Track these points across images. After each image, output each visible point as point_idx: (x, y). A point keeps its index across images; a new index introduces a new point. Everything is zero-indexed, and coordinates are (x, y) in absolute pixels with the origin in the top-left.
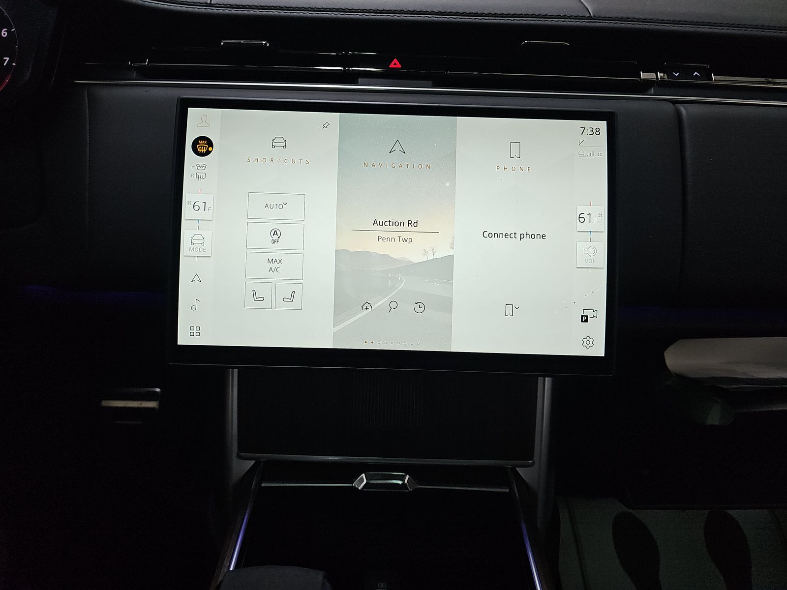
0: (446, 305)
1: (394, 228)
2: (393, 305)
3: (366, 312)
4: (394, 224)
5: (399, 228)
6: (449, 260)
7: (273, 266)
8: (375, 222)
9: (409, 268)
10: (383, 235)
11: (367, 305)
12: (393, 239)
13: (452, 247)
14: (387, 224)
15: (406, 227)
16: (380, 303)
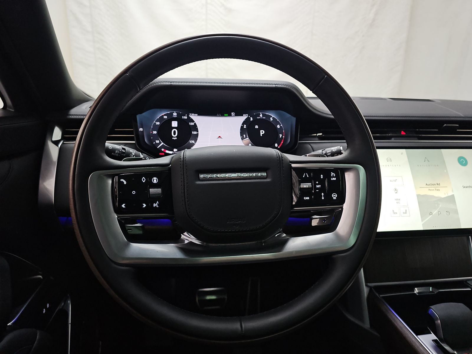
0: (456, 212)
1: (433, 186)
2: (439, 213)
3: (431, 216)
4: (433, 185)
5: (434, 186)
6: (453, 196)
7: (398, 201)
8: (426, 184)
9: (441, 200)
10: (430, 189)
11: (431, 214)
12: (433, 190)
13: (453, 192)
14: (430, 185)
15: (437, 186)
16: (435, 212)
